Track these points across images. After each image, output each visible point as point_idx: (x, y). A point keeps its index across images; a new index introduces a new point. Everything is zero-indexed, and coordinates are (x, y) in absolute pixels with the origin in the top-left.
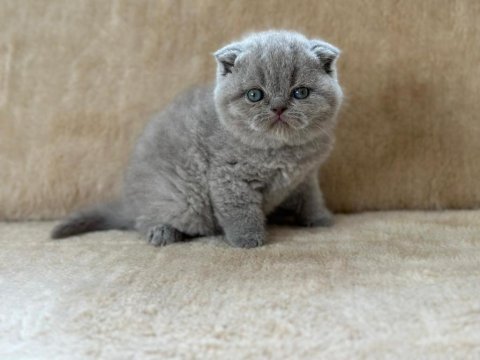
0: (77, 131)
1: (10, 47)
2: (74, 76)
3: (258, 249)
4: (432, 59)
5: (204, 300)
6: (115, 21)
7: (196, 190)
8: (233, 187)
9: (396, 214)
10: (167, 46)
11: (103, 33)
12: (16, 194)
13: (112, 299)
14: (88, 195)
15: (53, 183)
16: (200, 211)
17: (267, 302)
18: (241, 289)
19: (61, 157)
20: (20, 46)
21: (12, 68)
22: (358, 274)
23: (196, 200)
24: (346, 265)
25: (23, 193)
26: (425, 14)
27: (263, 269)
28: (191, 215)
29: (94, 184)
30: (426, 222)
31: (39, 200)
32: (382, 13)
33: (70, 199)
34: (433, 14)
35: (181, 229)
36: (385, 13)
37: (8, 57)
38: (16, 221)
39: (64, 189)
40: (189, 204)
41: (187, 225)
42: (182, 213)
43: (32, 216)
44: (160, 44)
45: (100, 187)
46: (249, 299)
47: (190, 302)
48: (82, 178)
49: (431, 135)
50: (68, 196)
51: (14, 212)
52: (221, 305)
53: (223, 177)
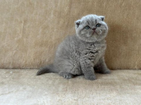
0: (41, 45)
1: (23, 22)
2: (41, 30)
3: (95, 80)
4: (137, 30)
5: (89, 97)
6: (52, 16)
7: (76, 62)
8: (87, 61)
9: (126, 71)
10: (66, 23)
11: (49, 19)
12: (24, 62)
13: (64, 95)
14: (44, 63)
15: (34, 59)
16: (77, 67)
17: (105, 98)
18: (97, 93)
19: (37, 52)
20: (25, 21)
21: (23, 27)
22: (125, 90)
23: (76, 64)
24: (121, 87)
25: (26, 62)
26: (135, 19)
27: (99, 87)
28: (75, 69)
29: (46, 60)
30: (135, 74)
31: (30, 64)
32: (124, 18)
33: (39, 64)
34: (137, 18)
35: (73, 74)
36: (125, 18)
37: (22, 24)
38: (23, 69)
39: (38, 61)
40: (74, 66)
41: (74, 72)
42: (73, 68)
43: (28, 68)
44: (64, 23)
45: (47, 60)
46: (100, 97)
47: (85, 97)
48: (42, 58)
49: (136, 50)
50: (38, 63)
51: (23, 67)
52: (93, 98)
53: (84, 58)
